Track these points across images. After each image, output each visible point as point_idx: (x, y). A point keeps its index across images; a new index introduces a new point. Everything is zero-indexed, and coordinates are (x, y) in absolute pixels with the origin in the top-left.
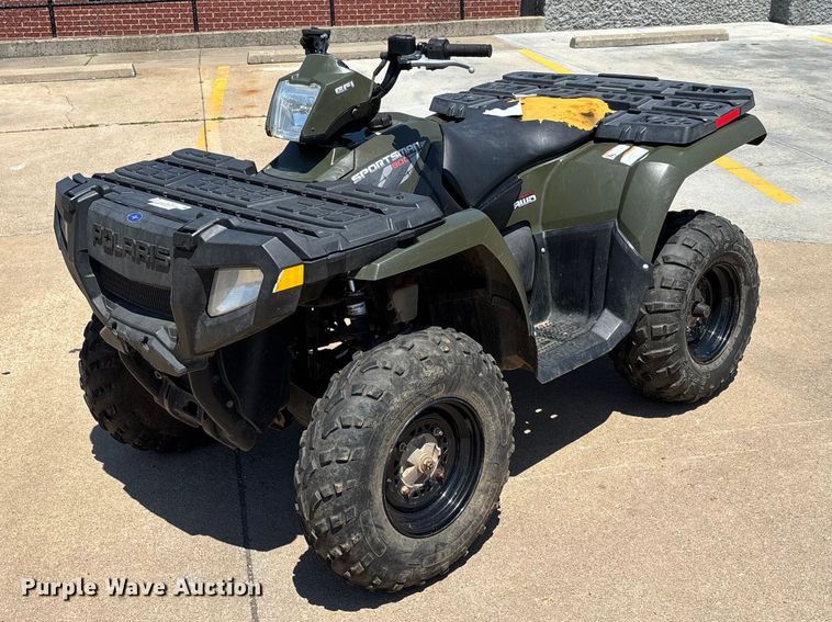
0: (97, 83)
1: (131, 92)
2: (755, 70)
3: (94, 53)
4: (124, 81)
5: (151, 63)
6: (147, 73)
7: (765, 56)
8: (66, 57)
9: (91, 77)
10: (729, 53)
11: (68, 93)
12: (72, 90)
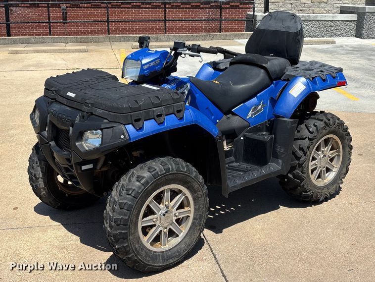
0: (73, 54)
1: (88, 57)
2: (346, 56)
3: (67, 43)
4: (83, 53)
5: (92, 47)
6: (92, 51)
7: (350, 50)
8: (55, 44)
9: (69, 51)
10: (336, 49)
11: (63, 57)
12: (64, 55)
